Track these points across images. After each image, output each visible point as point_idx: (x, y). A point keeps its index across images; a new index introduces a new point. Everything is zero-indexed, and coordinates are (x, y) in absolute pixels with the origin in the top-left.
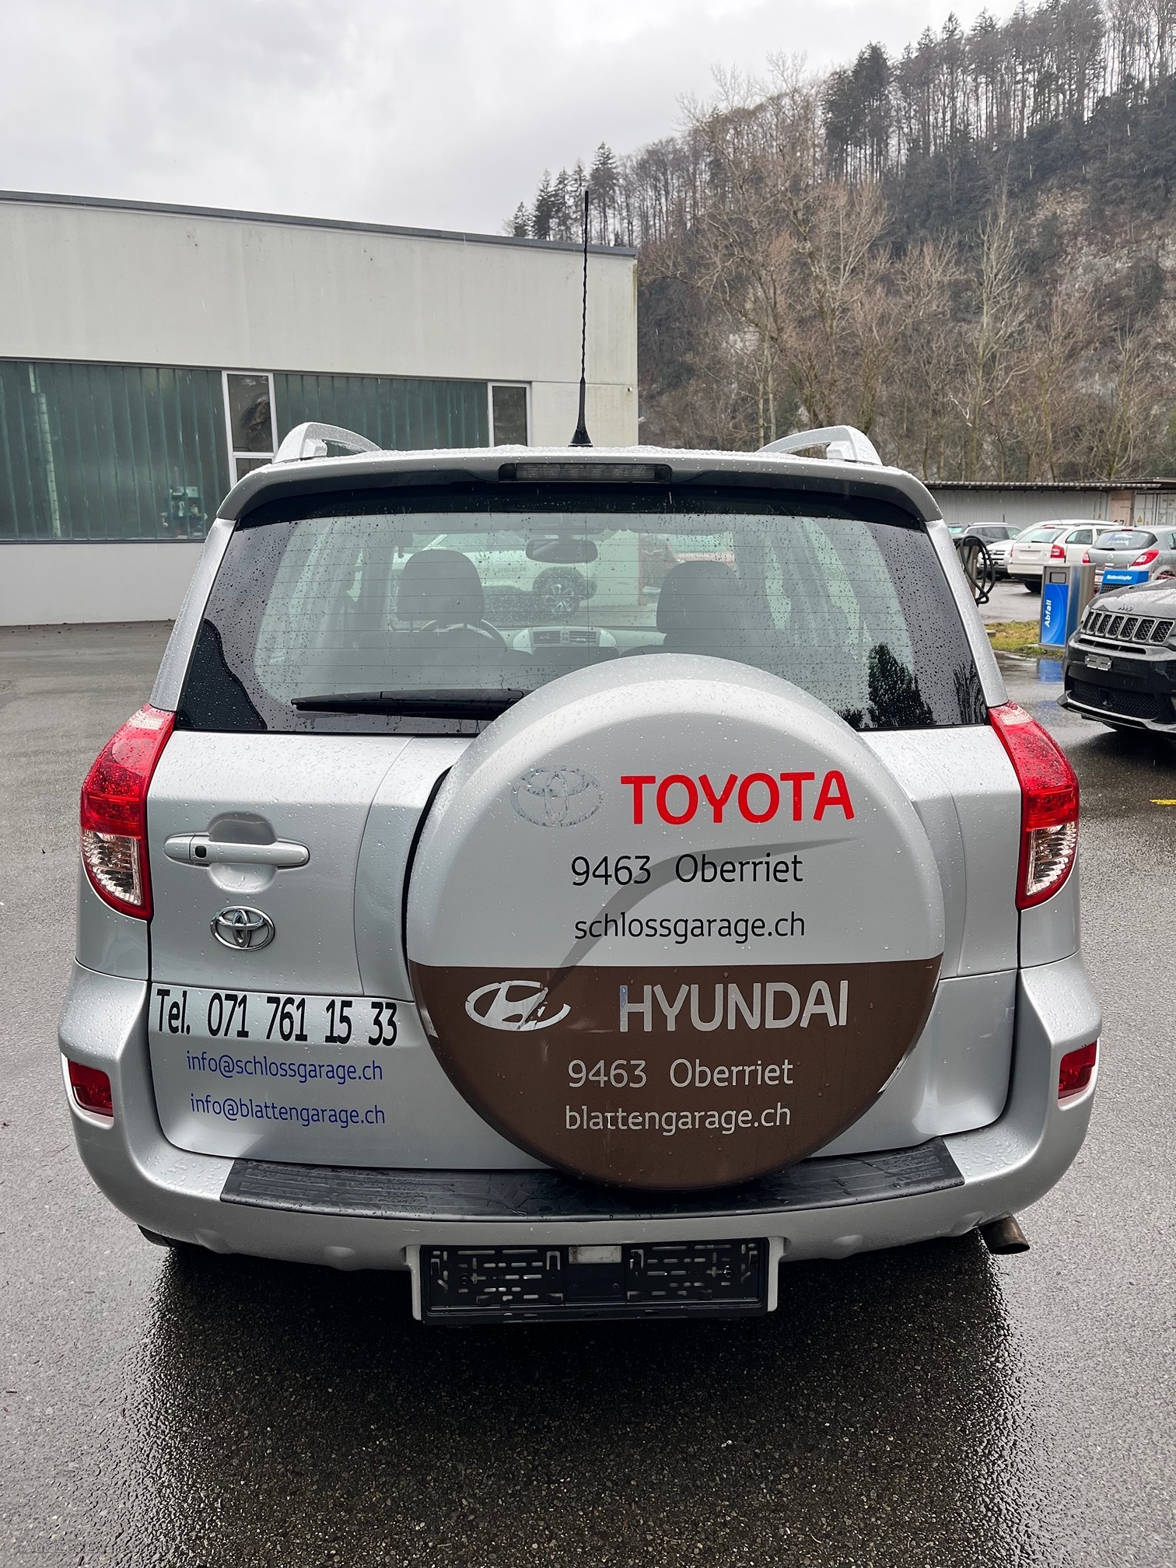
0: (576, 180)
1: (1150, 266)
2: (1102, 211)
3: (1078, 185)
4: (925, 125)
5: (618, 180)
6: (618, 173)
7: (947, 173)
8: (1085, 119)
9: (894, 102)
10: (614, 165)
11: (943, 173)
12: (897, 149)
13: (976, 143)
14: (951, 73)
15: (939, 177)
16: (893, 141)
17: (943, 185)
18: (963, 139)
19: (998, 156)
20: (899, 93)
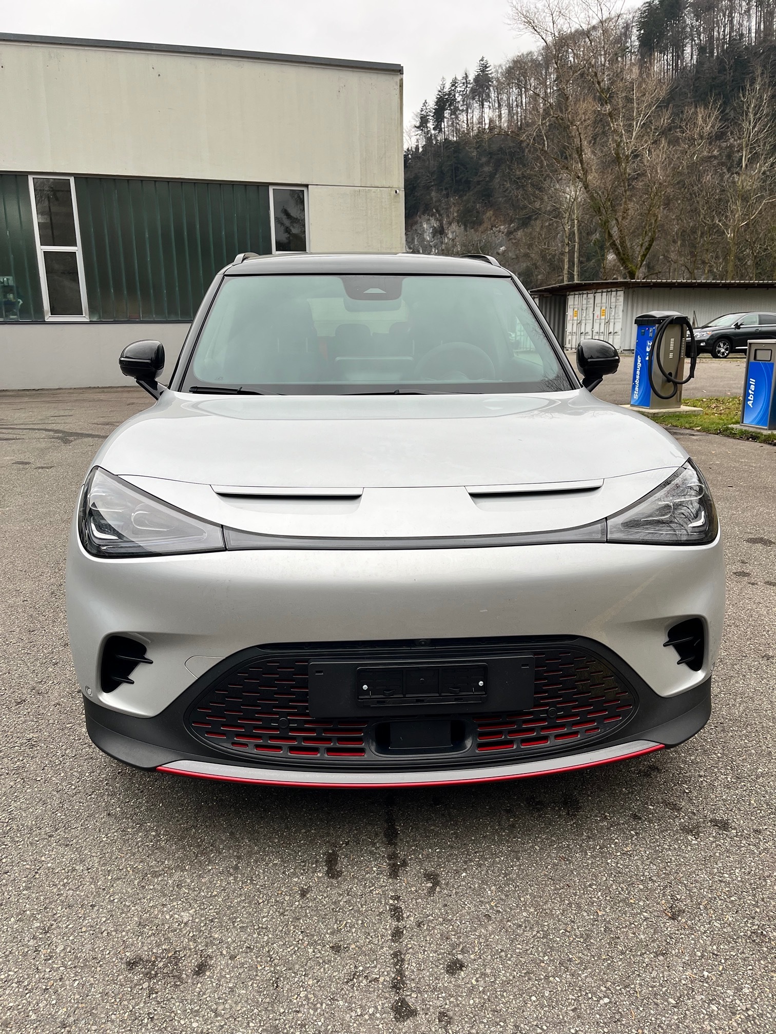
0: (464, 83)
4: (711, 38)
5: (492, 82)
6: (492, 78)
7: (725, 70)
9: (688, 22)
10: (490, 72)
11: (722, 70)
12: (690, 54)
13: (747, 48)
15: (719, 72)
16: (688, 50)
17: (722, 78)
18: (738, 46)
19: (762, 57)
20: (692, 15)
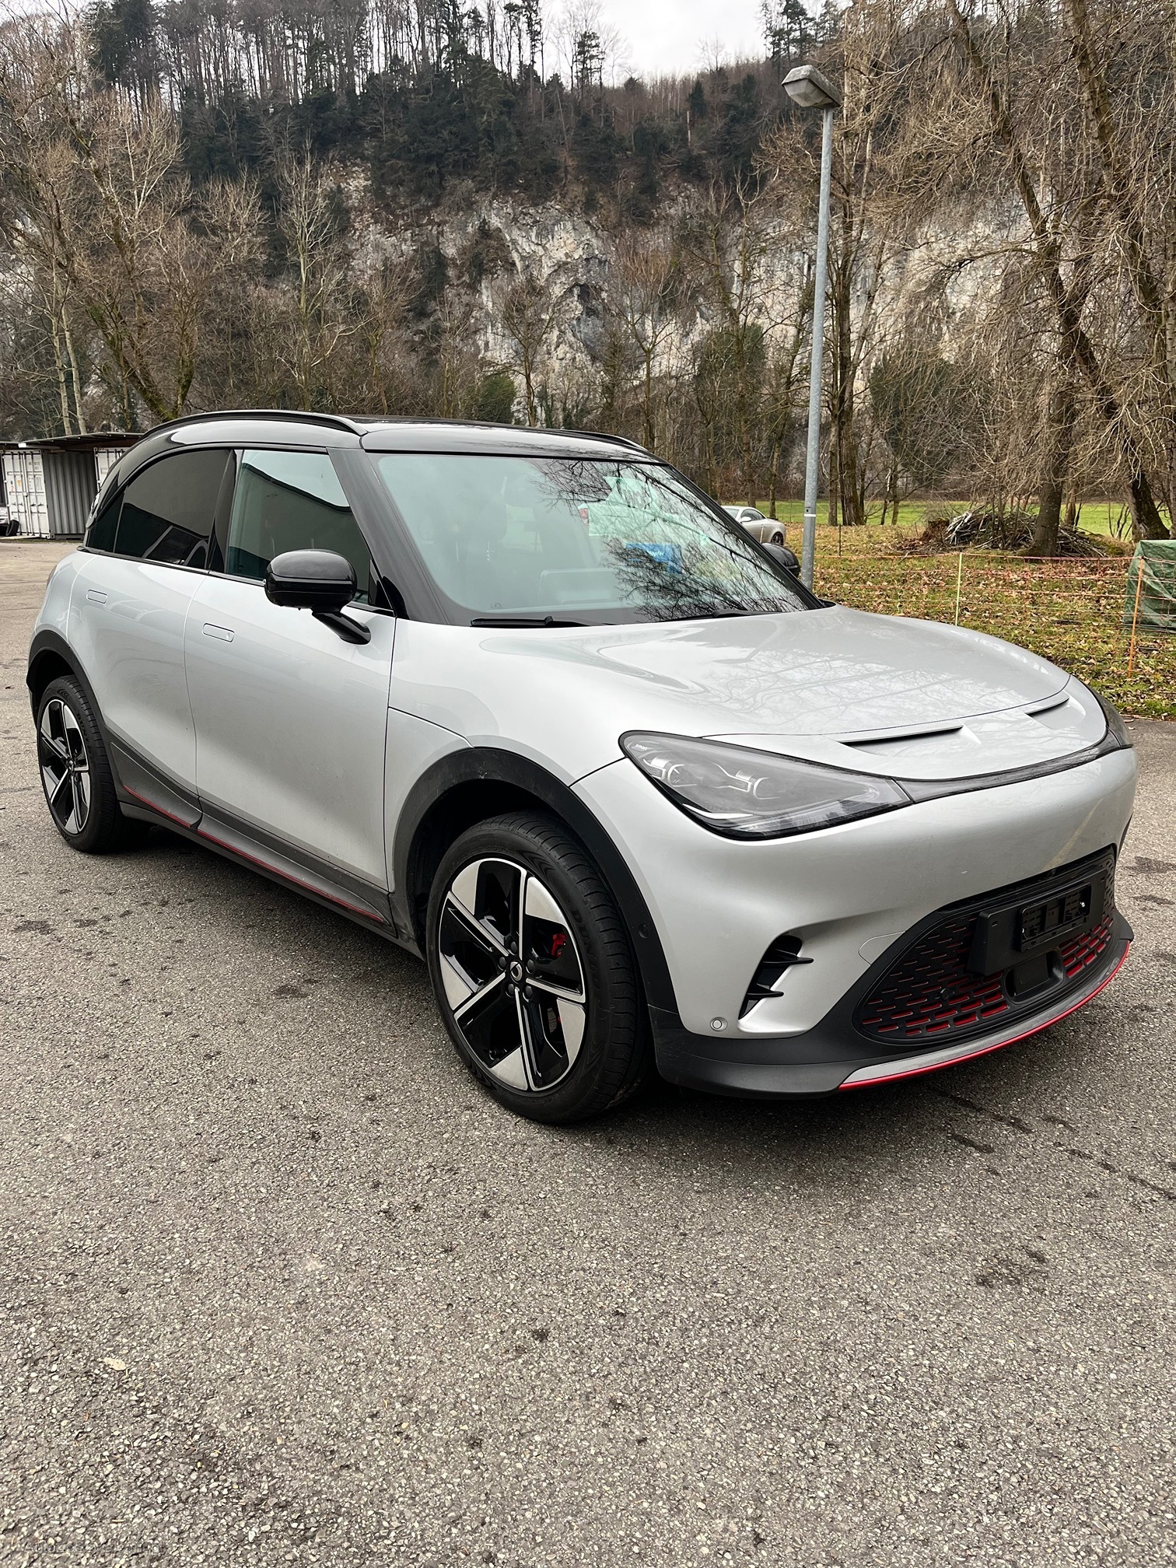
1: (432, 252)
2: (384, 192)
3: (358, 161)
4: (197, 75)
7: (225, 128)
8: (358, 93)
9: (161, 45)
11: (221, 128)
12: (168, 94)
13: (252, 101)
14: (219, 26)
15: (217, 130)
16: (165, 88)
17: (223, 139)
18: (240, 96)
19: (276, 118)
20: (166, 37)
